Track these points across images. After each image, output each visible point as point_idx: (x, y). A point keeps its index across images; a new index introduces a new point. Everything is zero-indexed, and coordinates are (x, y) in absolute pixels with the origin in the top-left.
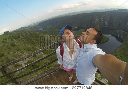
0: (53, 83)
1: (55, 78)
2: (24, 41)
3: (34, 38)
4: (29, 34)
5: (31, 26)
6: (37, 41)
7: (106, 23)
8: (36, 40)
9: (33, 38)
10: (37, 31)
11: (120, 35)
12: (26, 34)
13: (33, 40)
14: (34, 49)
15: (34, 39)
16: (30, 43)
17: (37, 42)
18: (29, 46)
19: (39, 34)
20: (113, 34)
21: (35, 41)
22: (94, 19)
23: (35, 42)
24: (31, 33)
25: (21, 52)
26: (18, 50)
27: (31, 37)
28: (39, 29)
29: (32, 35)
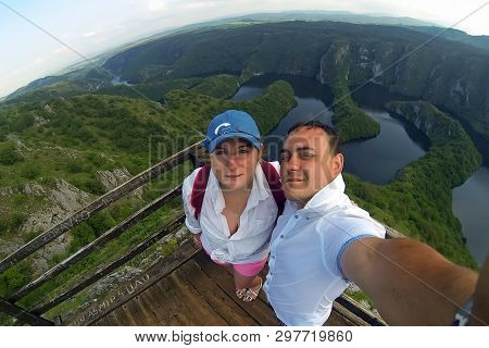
0: (180, 306)
1: (184, 287)
2: (50, 134)
3: (93, 120)
4: (70, 105)
5: (77, 71)
6: (103, 128)
7: (378, 67)
8: (98, 125)
9: (88, 120)
10: (102, 91)
11: (423, 119)
12: (57, 104)
13: (89, 128)
14: (95, 164)
15: (92, 124)
16: (76, 140)
17: (104, 135)
18: (75, 154)
19: (111, 101)
20: (399, 112)
21: (94, 131)
22: (332, 46)
23: (96, 136)
24: (76, 101)
25: (44, 183)
26: (32, 176)
27: (77, 118)
28: (111, 80)
29: (80, 106)
